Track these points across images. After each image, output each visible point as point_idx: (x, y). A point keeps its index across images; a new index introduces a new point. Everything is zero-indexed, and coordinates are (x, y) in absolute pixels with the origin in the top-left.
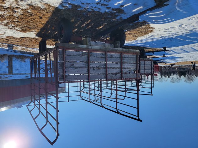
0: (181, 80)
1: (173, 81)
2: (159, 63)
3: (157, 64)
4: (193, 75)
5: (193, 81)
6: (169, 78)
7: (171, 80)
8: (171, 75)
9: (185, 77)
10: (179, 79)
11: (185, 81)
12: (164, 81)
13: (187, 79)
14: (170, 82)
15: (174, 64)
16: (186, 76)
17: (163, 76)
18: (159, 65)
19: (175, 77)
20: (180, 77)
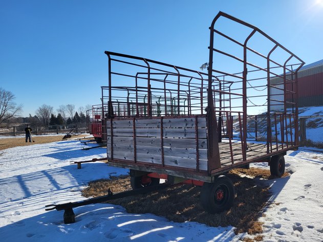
0: (58, 110)
1: (70, 108)
2: (91, 141)
3: (95, 138)
4: (41, 118)
5: (40, 108)
6: (76, 113)
7: (74, 110)
8: (74, 117)
9: (52, 115)
10: (61, 111)
11: (52, 109)
12: (84, 107)
13: (49, 111)
14: (74, 106)
15: (65, 138)
16: (50, 117)
17: (85, 115)
18: (92, 136)
19: (68, 115)
20: (59, 115)
